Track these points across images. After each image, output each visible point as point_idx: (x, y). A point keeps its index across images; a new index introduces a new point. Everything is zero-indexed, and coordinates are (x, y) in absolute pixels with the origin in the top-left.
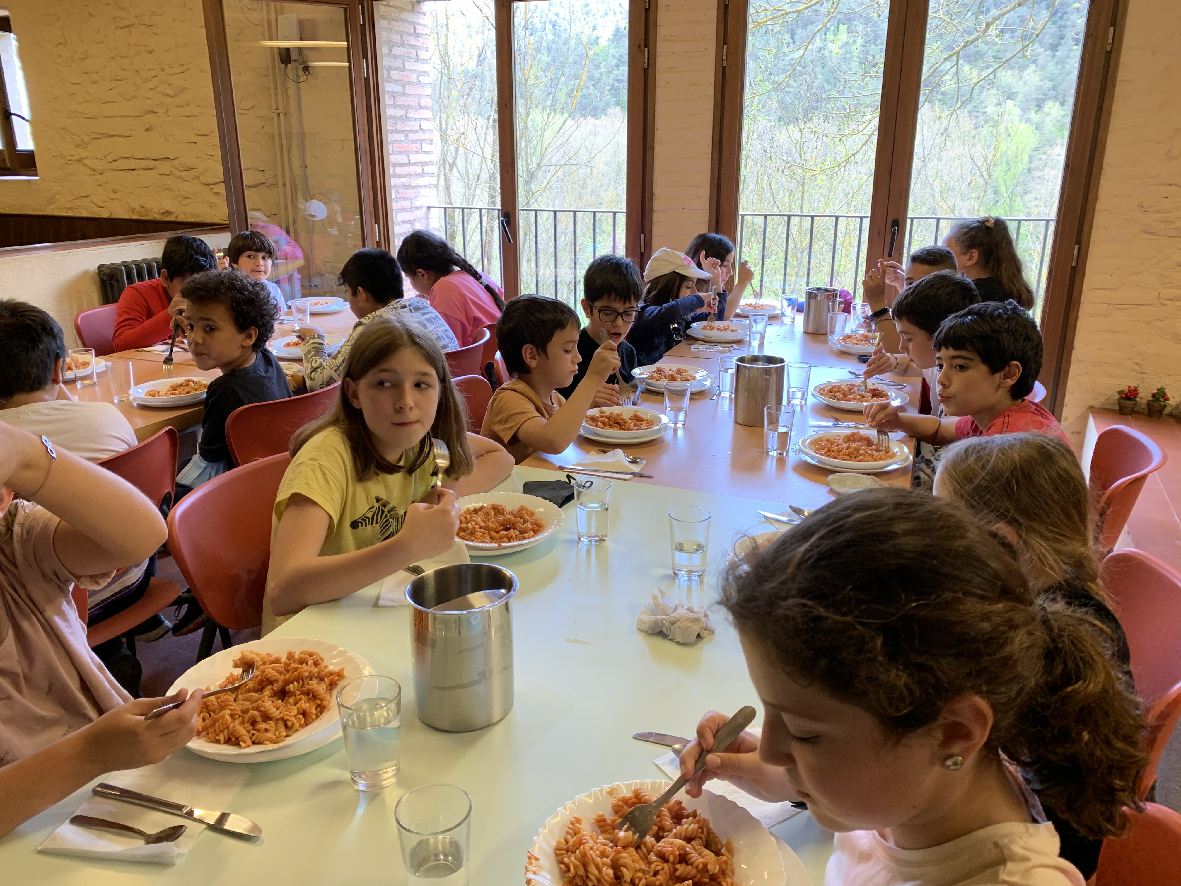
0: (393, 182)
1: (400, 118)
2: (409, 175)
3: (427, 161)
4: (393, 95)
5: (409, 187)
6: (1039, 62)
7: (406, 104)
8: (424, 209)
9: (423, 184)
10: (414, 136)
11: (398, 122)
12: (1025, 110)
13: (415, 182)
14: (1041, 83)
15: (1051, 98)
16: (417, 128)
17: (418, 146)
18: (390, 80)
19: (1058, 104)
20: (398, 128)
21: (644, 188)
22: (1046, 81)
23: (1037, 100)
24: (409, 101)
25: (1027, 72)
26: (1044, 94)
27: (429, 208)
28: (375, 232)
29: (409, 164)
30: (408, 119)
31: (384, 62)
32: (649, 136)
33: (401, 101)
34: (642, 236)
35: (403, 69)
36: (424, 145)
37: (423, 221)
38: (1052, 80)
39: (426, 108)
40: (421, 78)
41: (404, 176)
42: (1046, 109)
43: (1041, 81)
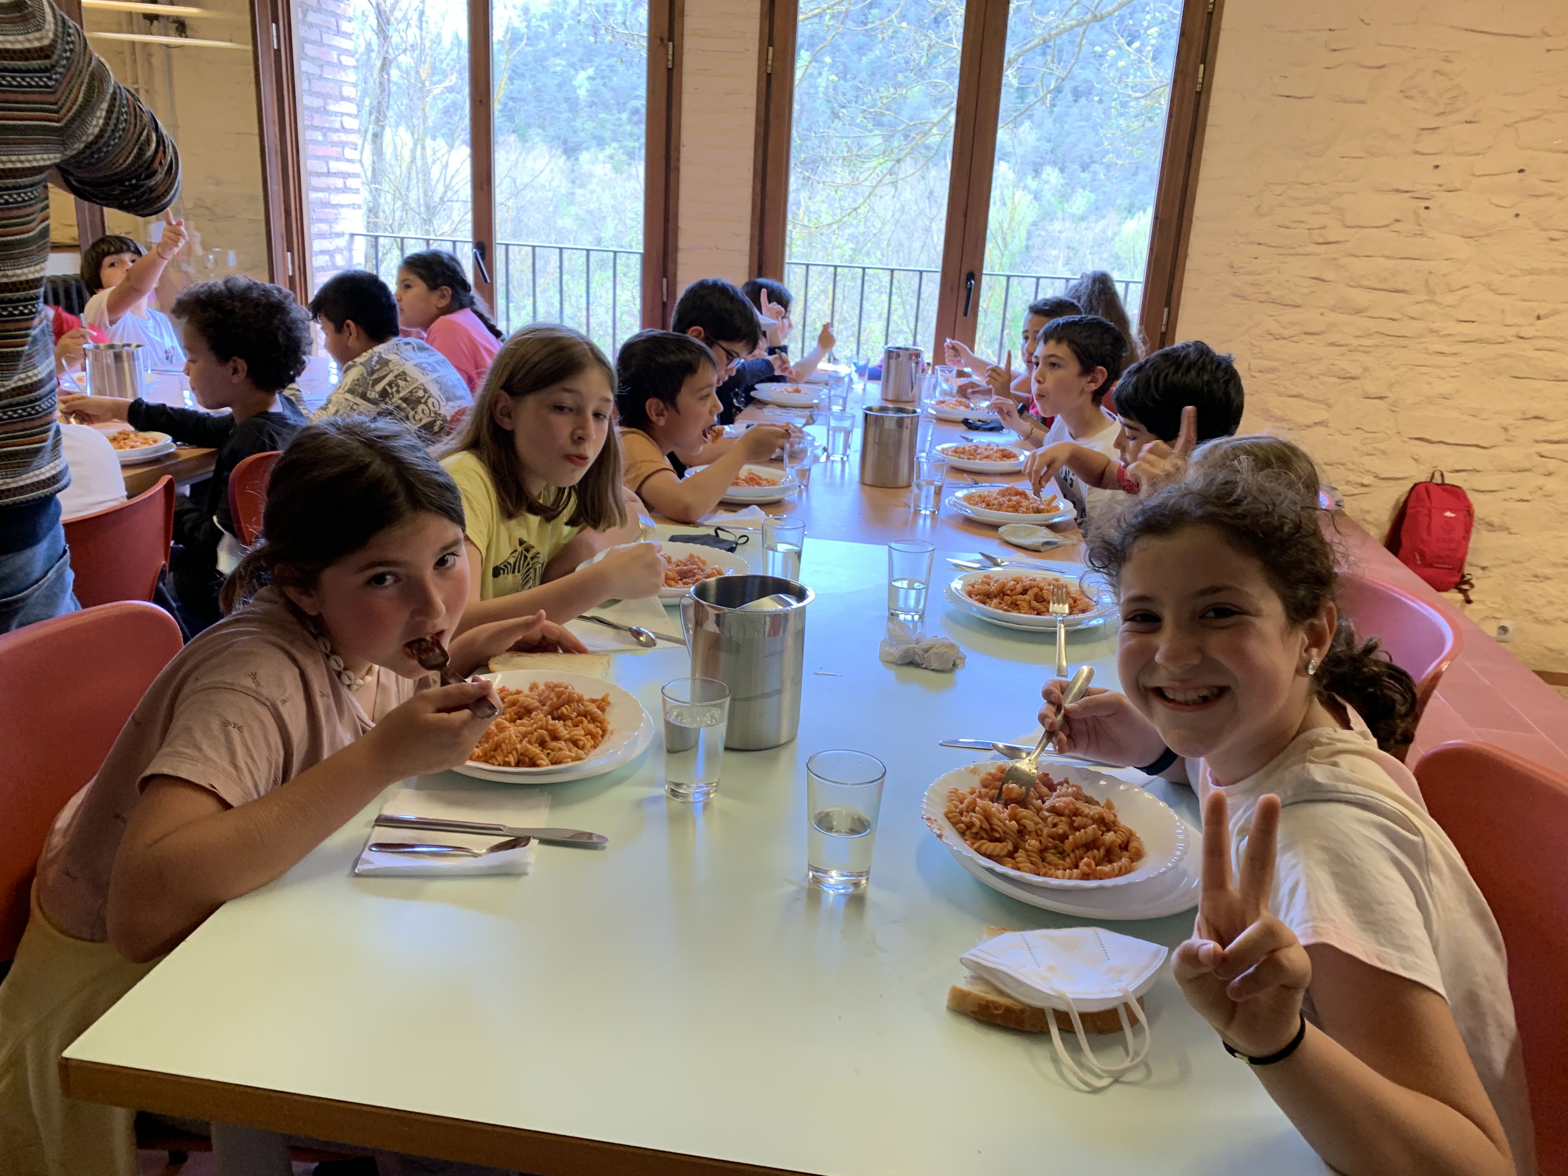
0: (311, 197)
1: (317, 110)
2: (327, 189)
3: (351, 171)
4: (309, 77)
5: (326, 204)
6: (1035, 118)
7: (324, 91)
8: (347, 237)
9: (345, 203)
10: (335, 137)
11: (315, 115)
12: (1021, 175)
13: (335, 199)
14: (1038, 144)
15: (1049, 163)
16: (337, 125)
17: (339, 150)
18: (305, 57)
19: (1057, 170)
20: (315, 124)
21: (666, 220)
22: (1043, 141)
23: (1034, 163)
24: (329, 88)
25: (1022, 129)
26: (1042, 158)
27: (352, 235)
28: (286, 264)
29: (329, 174)
30: (328, 113)
31: (299, 31)
32: (673, 155)
33: (317, 86)
34: (665, 280)
35: (320, 44)
36: (347, 150)
37: (346, 253)
38: (1049, 141)
39: (349, 100)
40: (344, 58)
41: (322, 190)
42: (1044, 176)
43: (1037, 140)
